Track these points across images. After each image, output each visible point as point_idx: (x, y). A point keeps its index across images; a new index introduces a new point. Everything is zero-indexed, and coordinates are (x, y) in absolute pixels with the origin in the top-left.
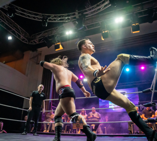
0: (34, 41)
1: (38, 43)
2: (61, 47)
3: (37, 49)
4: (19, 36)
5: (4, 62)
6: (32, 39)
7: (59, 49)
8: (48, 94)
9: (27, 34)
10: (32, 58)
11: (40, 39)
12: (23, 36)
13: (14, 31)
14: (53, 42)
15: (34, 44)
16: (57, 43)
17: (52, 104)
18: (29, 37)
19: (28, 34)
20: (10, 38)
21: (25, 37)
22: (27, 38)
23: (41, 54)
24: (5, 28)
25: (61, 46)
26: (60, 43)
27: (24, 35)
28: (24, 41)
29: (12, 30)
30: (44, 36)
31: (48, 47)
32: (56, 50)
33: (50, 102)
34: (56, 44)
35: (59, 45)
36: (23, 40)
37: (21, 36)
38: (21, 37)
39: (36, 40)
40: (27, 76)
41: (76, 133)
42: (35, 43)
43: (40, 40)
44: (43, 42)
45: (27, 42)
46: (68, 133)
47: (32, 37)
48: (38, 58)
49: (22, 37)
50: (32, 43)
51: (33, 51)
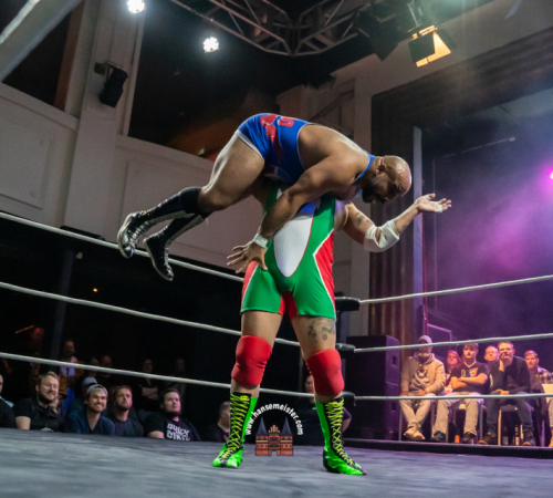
0: (315, 41)
1: (330, 44)
2: (441, 48)
3: (332, 74)
4: (248, 30)
5: (202, 151)
6: (305, 33)
7: (432, 58)
8: (403, 270)
9: (278, 12)
11: (339, 25)
12: (263, 25)
13: (221, 10)
14: (399, 28)
15: (318, 51)
16: (417, 31)
17: (429, 316)
18: (291, 27)
19: (282, 12)
20: (211, 44)
21: (274, 32)
22: (282, 33)
23: (352, 91)
24: (185, 6)
25: (438, 42)
26: (432, 28)
27: (265, 20)
28: (273, 48)
29: (214, 10)
30: (356, 10)
31: (382, 57)
32: (420, 63)
33: (416, 306)
34: (415, 36)
35: (431, 35)
36: (267, 41)
37: (253, 28)
38: (258, 32)
39: (323, 34)
42: (321, 45)
44: (354, 35)
45: (284, 50)
46: (511, 442)
47: (304, 23)
48: (340, 111)
49: (259, 30)
50: (304, 48)
51: (316, 85)
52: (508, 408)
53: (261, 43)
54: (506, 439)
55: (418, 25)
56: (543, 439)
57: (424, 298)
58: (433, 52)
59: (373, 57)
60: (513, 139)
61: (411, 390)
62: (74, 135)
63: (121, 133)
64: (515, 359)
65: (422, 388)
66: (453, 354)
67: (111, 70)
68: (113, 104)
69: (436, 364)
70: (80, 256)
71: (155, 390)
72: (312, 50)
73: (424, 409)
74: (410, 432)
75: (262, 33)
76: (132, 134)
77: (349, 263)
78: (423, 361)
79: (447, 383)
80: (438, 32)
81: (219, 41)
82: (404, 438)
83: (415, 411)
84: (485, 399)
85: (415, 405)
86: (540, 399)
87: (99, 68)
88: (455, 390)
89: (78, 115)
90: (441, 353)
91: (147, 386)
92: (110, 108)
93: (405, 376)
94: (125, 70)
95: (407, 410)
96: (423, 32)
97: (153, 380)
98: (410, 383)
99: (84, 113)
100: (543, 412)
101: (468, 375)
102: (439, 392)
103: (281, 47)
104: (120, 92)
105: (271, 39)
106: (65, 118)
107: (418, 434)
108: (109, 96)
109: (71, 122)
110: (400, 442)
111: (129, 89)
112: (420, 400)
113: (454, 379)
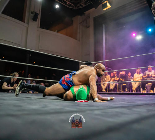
1: (84, 6)
2: (109, 6)
3: (85, 13)
4: (65, 3)
5: (56, 31)
6: (78, 3)
7: (107, 8)
10: (82, 22)
11: (86, 1)
12: (69, 2)
14: (99, 1)
15: (81, 7)
16: (103, 2)
17: (107, 66)
18: (75, 2)
20: (57, 6)
21: (71, 3)
22: (73, 3)
23: (89, 17)
25: (108, 4)
26: (107, 1)
27: (69, 0)
28: (71, 7)
31: (96, 8)
32: (104, 9)
33: (104, 64)
34: (103, 3)
35: (106, 3)
36: (70, 5)
37: (67, 2)
38: (68, 3)
39: (82, 3)
40: (79, 41)
41: (132, 92)
42: (82, 6)
43: (86, 3)
44: (89, 3)
45: (74, 7)
47: (78, 1)
48: (87, 21)
50: (78, 7)
51: (81, 15)
52: (124, 84)
53: (68, 6)
54: (123, 91)
55: (104, 1)
56: (131, 91)
57: (106, 61)
58: (107, 7)
59: (94, 8)
60: (125, 27)
61: (103, 82)
62: (28, 28)
63: (38, 27)
64: (125, 75)
65: (105, 81)
66: (112, 74)
67: (35, 13)
68: (36, 21)
69: (108, 76)
70: (30, 55)
71: (48, 83)
72: (80, 7)
73: (106, 85)
74: (103, 90)
75: (69, 3)
76: (40, 28)
77: (89, 55)
78: (106, 75)
79: (111, 80)
80: (108, 2)
81: (59, 5)
82: (102, 92)
83: (104, 86)
84: (118, 83)
85: (104, 85)
86: (130, 82)
87: (32, 13)
88: (112, 81)
89: (28, 24)
90: (109, 73)
91: (46, 83)
92: (35, 22)
93: (102, 79)
94: (38, 13)
95: (102, 86)
96: (105, 2)
97: (47, 81)
98: (103, 80)
99: (29, 23)
100: (131, 85)
101: (115, 78)
102: (109, 82)
103: (73, 7)
104: (37, 18)
105: (71, 5)
106: (25, 24)
107: (105, 91)
108: (35, 19)
109: (26, 25)
110: (101, 92)
111: (39, 17)
112: (105, 83)
113: (112, 79)
